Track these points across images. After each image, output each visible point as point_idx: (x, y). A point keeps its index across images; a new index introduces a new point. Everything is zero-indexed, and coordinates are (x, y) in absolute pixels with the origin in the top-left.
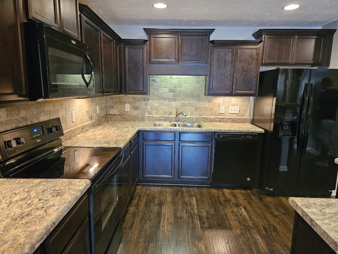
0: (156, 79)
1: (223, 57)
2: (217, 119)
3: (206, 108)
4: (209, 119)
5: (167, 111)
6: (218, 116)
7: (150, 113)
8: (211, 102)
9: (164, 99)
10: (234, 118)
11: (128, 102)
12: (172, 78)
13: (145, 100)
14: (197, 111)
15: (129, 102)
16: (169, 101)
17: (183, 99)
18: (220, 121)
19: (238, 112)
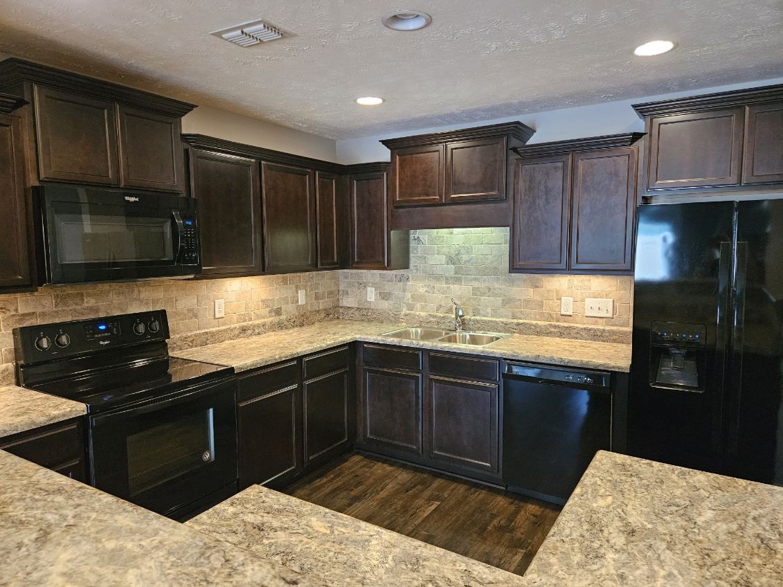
0: (421, 237)
1: (543, 182)
2: (553, 330)
3: (527, 302)
4: (533, 327)
5: (443, 303)
6: (558, 321)
7: (410, 307)
8: (538, 287)
9: (438, 278)
10: (598, 329)
11: (373, 283)
12: (451, 233)
13: (400, 281)
14: (508, 306)
15: (374, 285)
16: (446, 283)
17: (475, 279)
18: (561, 335)
19: (610, 315)
